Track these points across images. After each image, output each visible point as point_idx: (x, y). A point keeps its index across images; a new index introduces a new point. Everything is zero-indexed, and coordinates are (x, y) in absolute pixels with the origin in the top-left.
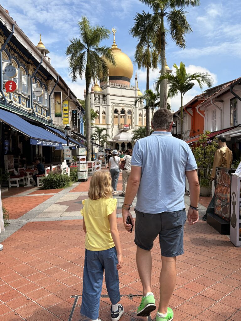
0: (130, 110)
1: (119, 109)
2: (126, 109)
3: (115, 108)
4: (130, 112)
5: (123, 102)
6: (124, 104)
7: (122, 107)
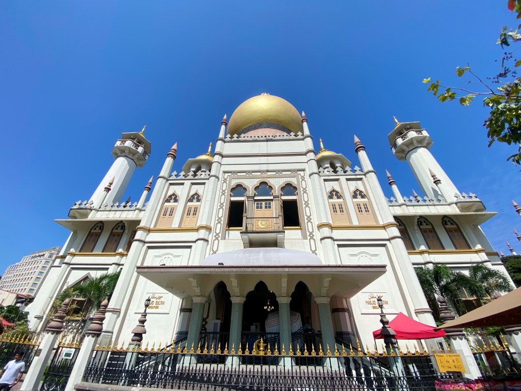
0: (289, 185)
1: (251, 184)
2: (277, 183)
3: (234, 183)
4: (289, 188)
5: (264, 167)
6: (268, 171)
7: (259, 179)
